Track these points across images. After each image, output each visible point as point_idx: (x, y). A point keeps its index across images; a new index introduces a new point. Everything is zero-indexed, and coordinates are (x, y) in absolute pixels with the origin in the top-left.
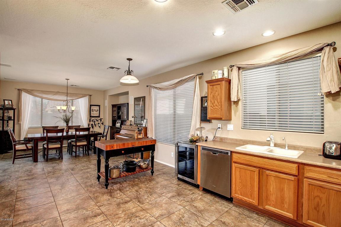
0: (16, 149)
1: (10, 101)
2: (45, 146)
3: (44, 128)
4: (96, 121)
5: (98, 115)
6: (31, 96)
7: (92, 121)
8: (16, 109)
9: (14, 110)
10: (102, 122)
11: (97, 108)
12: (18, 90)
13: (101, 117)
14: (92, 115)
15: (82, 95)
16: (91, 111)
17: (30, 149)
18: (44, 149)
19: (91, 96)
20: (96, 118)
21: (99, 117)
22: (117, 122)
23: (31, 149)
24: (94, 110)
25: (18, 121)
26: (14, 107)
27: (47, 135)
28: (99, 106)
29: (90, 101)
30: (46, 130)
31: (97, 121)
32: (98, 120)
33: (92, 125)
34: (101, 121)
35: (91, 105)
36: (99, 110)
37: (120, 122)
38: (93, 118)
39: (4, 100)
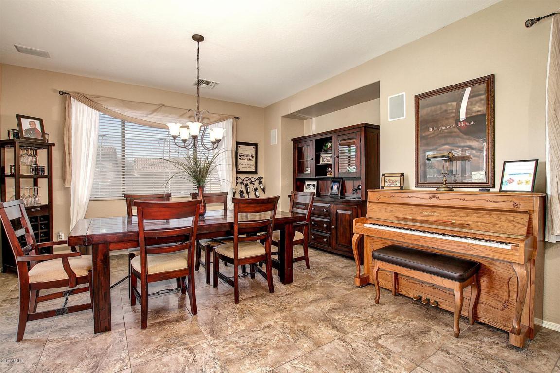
0: (31, 281)
1: (38, 123)
2: (137, 264)
3: (131, 201)
4: (248, 182)
5: (252, 169)
6: (94, 111)
7: (241, 183)
8: (54, 145)
9: (49, 146)
10: (262, 187)
11: (250, 150)
12: (62, 93)
13: (261, 174)
14: (241, 169)
15: (217, 116)
16: (239, 157)
17: (83, 279)
18: (133, 276)
19: (238, 118)
20: (250, 176)
21: (256, 173)
22: (305, 186)
23: (85, 277)
24: (246, 156)
25: (64, 179)
26: (50, 139)
27: (141, 224)
28: (256, 145)
29: (236, 130)
30: (137, 204)
31: (251, 182)
32: (253, 180)
33: (241, 192)
34: (260, 183)
35: (238, 143)
36: (255, 156)
37: (314, 185)
38: (242, 176)
39: (19, 117)
